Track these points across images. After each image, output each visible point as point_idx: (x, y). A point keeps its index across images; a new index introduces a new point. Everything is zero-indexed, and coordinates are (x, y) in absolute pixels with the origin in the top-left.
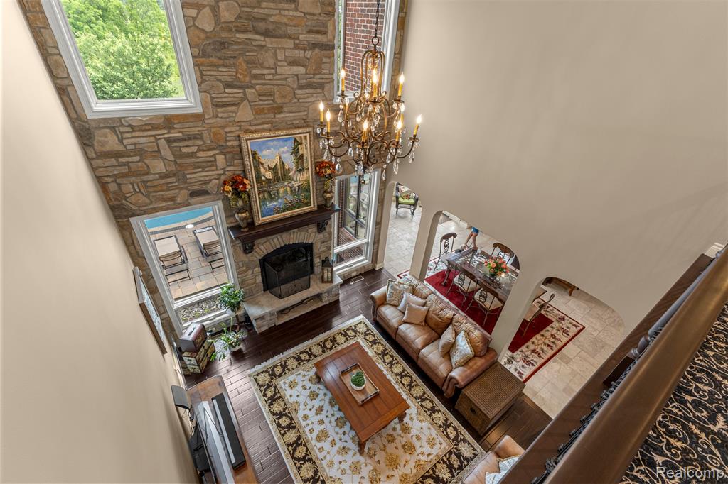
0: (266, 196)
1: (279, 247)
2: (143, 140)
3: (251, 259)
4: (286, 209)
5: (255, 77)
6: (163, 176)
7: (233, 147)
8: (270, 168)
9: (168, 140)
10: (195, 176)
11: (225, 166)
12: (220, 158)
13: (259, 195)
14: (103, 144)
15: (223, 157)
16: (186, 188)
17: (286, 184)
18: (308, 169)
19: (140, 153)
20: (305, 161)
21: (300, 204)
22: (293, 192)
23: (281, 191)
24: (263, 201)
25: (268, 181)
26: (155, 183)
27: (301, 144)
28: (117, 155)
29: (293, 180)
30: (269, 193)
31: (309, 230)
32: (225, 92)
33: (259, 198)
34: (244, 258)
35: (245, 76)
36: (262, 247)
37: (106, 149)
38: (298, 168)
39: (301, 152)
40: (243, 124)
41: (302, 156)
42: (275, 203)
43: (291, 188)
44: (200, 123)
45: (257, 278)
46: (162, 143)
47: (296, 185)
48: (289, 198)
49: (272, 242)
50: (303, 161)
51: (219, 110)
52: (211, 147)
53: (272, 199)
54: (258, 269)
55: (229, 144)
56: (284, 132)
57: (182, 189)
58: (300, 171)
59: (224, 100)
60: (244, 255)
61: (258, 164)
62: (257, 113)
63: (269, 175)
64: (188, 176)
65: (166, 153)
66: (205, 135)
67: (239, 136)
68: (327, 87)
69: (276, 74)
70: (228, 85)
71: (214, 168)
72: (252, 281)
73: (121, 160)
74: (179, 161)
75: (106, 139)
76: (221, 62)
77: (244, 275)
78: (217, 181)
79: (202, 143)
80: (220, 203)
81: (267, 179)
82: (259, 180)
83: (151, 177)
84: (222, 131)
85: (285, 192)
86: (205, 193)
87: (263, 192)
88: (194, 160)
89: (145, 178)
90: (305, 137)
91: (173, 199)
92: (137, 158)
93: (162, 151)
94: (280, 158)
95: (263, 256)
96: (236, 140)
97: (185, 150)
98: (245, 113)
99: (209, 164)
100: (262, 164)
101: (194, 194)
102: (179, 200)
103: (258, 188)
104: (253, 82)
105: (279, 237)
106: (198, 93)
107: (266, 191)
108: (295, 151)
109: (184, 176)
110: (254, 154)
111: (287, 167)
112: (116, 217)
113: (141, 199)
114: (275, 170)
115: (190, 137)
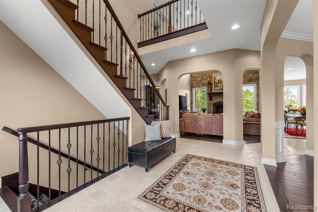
2: (198, 75)
4: (220, 90)
6: (199, 81)
7: (211, 76)
10: (204, 81)
11: (209, 80)
12: (208, 78)
17: (221, 84)
19: (197, 77)
23: (219, 85)
24: (215, 87)
25: (217, 83)
28: (194, 77)
30: (217, 85)
34: (210, 102)
36: (214, 100)
37: (193, 76)
40: (213, 72)
45: (212, 109)
46: (200, 75)
49: (217, 99)
52: (207, 76)
53: (217, 87)
54: (212, 106)
57: (201, 84)
63: (217, 82)
65: (200, 77)
66: (207, 74)
67: (212, 74)
72: (210, 109)
77: (209, 107)
78: (207, 83)
80: (207, 87)
82: (215, 82)
84: (209, 73)
85: (221, 86)
86: (205, 85)
87: (215, 85)
89: (196, 81)
91: (199, 85)
94: (220, 78)
95: (214, 103)
97: (203, 77)
99: (206, 79)
100: (216, 79)
101: (203, 85)
109: (202, 81)
110: (214, 77)
111: (221, 80)
112: (191, 87)
113: (195, 84)
114: (218, 81)
115: (204, 75)
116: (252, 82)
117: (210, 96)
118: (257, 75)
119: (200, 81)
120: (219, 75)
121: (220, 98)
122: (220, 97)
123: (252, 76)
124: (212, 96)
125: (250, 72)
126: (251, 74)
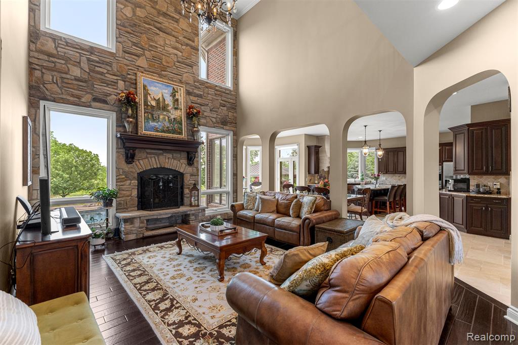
0: (150, 116)
1: (155, 167)
2: (71, 53)
3: (131, 170)
4: (163, 131)
5: (151, 46)
6: (77, 79)
7: (131, 79)
8: (155, 99)
9: (88, 60)
10: (100, 88)
11: (123, 89)
12: (121, 84)
13: (144, 113)
14: (43, 45)
15: (123, 83)
16: (92, 94)
17: (165, 113)
18: (181, 109)
19: (67, 60)
20: (179, 103)
21: (174, 132)
22: (170, 121)
23: (161, 117)
24: (147, 119)
25: (152, 107)
26: (70, 82)
27: (177, 92)
28: (50, 55)
29: (170, 112)
30: (152, 115)
31: (181, 161)
32: (131, 47)
33: (144, 116)
34: (126, 167)
35: (145, 44)
36: (141, 162)
38: (174, 106)
39: (177, 97)
40: (140, 68)
41: (177, 100)
42: (156, 124)
43: (169, 118)
44: (113, 58)
45: (133, 190)
46: (84, 59)
47: (172, 117)
48: (167, 124)
49: (150, 160)
50: (178, 103)
51: (127, 55)
52: (116, 74)
53: (154, 120)
54: (135, 182)
55: (129, 76)
56: (167, 81)
57: (88, 93)
58: (176, 109)
59: (130, 50)
60: (126, 164)
61: (146, 93)
62: (150, 65)
63: (154, 103)
64: (95, 86)
65: (85, 66)
66: (114, 65)
67: (136, 74)
68: (194, 67)
69: (164, 49)
70: (135, 44)
71: (115, 88)
72: (128, 193)
73: (52, 59)
74: (91, 74)
75: (47, 43)
76: (132, 32)
77: (122, 183)
78: (115, 97)
79: (110, 70)
80: (114, 114)
81: (152, 105)
82: (146, 104)
83: (68, 76)
84: (125, 67)
85: (164, 119)
86: (105, 102)
87: (147, 112)
88: (103, 77)
89: (64, 76)
90: (180, 89)
91: (79, 97)
92: (63, 62)
93: (82, 64)
94: (162, 95)
95: (141, 170)
96: (133, 75)
97: (97, 69)
98: (142, 62)
99: (113, 83)
100: (150, 94)
101: (95, 99)
102: (83, 100)
103: (144, 109)
104: (150, 48)
105: (156, 157)
106: (115, 42)
107: (150, 113)
108: (173, 95)
109: (93, 85)
110: (145, 87)
111: (166, 103)
113: (55, 88)
114: (158, 101)
115: (103, 63)
116: (228, 128)
117: (127, 145)
118: (235, 114)
119: (85, 82)
120: (160, 85)
121: (161, 157)
122: (160, 154)
123: (226, 113)
124: (134, 149)
125: (224, 102)
126: (225, 108)
